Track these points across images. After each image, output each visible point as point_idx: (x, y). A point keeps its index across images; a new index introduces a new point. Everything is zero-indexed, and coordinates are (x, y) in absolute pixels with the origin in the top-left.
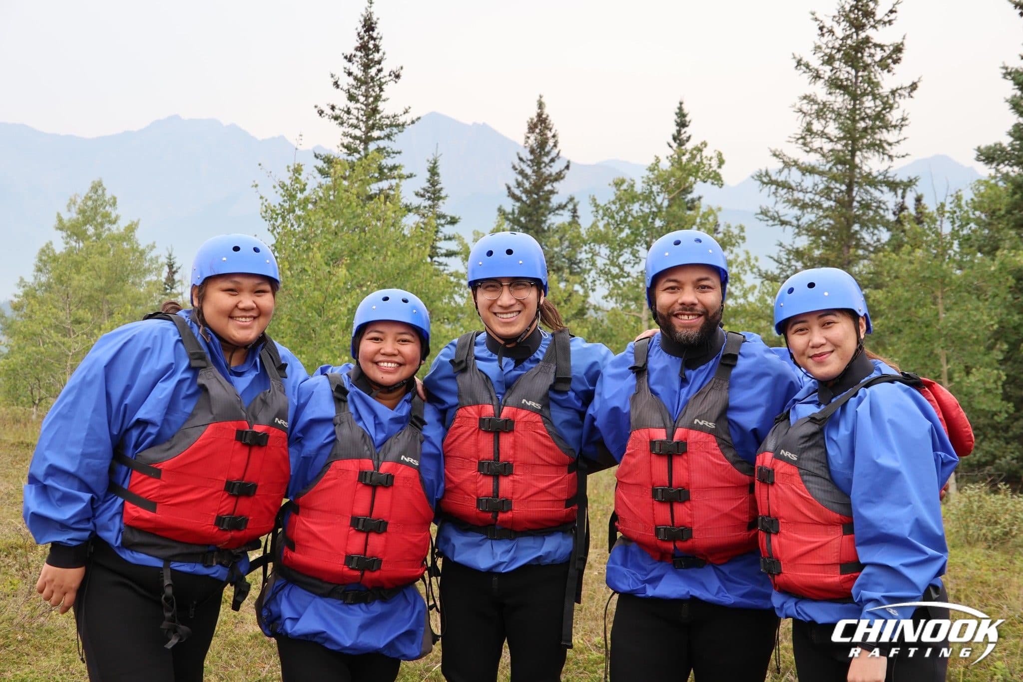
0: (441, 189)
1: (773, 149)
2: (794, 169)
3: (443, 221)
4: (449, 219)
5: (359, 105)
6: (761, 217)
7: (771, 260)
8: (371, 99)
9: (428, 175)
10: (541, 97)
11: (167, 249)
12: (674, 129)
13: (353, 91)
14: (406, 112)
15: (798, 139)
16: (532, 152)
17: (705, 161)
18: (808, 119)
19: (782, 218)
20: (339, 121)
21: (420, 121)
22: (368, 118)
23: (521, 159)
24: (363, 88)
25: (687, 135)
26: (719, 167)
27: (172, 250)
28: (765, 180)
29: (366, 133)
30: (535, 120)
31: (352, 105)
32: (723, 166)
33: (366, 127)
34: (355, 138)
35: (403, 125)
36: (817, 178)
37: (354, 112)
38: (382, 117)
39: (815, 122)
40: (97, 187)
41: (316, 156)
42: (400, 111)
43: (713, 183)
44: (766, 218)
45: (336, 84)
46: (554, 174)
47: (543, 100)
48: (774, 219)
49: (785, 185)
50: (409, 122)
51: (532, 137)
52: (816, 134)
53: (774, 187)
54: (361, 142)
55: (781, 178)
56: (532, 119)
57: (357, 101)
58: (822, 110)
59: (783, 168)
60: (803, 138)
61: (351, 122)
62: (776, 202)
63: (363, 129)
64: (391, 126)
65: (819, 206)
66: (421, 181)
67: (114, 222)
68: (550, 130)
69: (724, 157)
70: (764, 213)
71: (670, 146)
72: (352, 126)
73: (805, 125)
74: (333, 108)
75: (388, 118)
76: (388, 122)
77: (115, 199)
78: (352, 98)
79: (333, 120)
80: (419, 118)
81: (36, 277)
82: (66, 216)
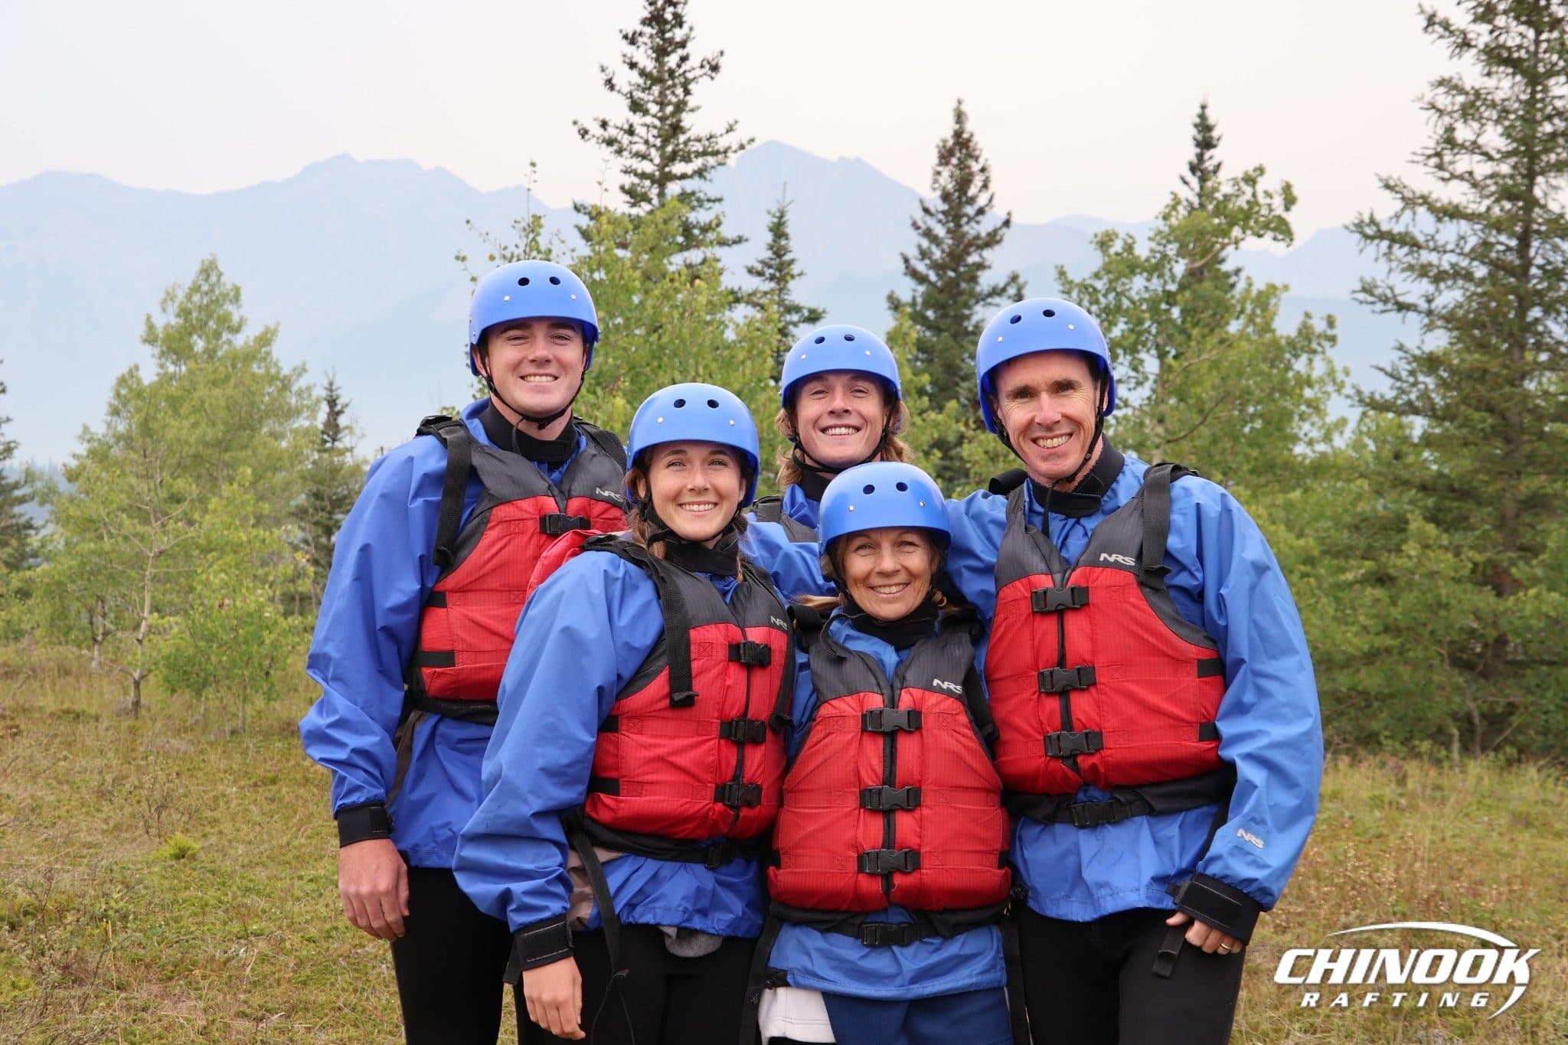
0: (792, 262)
1: (1384, 176)
2: (1422, 210)
3: (795, 317)
4: (806, 313)
5: (648, 120)
6: (1362, 296)
7: (1381, 374)
8: (669, 109)
9: (769, 237)
10: (960, 102)
11: (326, 373)
12: (1191, 152)
13: (638, 94)
14: (730, 130)
15: (1429, 157)
16: (946, 197)
17: (1262, 199)
18: (1447, 120)
19: (1401, 299)
20: (616, 147)
21: (754, 145)
22: (666, 141)
23: (926, 211)
24: (656, 90)
25: (1215, 162)
26: (1287, 209)
27: (334, 375)
28: (1370, 231)
29: (661, 167)
30: (951, 142)
31: (637, 119)
32: (1294, 208)
33: (662, 157)
34: (643, 176)
35: (725, 152)
36: (1464, 226)
37: (641, 131)
38: (689, 140)
39: (1459, 126)
40: (208, 270)
41: (577, 208)
42: (719, 128)
43: (1275, 239)
44: (1370, 299)
45: (610, 84)
46: (983, 234)
47: (964, 108)
48: (1385, 300)
49: (1405, 240)
50: (735, 146)
51: (946, 172)
52: (1462, 146)
53: (1385, 244)
54: (653, 182)
55: (1398, 228)
56: (945, 141)
57: (646, 112)
58: (1472, 104)
59: (1403, 209)
60: (1438, 155)
61: (635, 148)
62: (1390, 270)
63: (657, 160)
64: (704, 153)
65: (1468, 276)
66: (758, 248)
67: (236, 330)
68: (977, 159)
69: (1296, 191)
70: (1367, 289)
71: (1186, 183)
72: (637, 155)
73: (1441, 131)
74: (604, 125)
75: (699, 140)
76: (698, 147)
77: (237, 290)
78: (636, 106)
79: (604, 146)
80: (752, 140)
81: (109, 425)
82: (160, 321)
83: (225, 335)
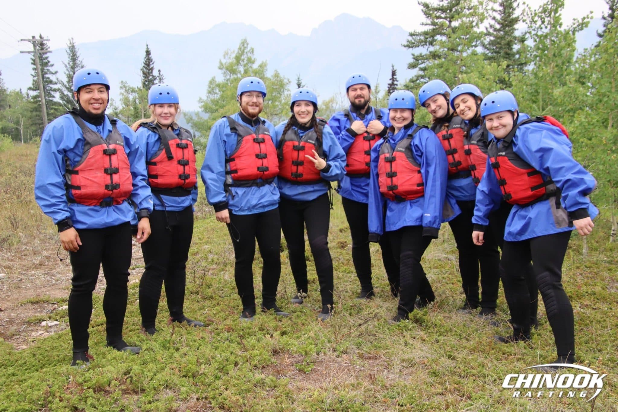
27: (299, 75)
40: (244, 43)
67: (253, 63)
77: (253, 49)
81: (208, 97)
82: (224, 61)
83: (250, 65)
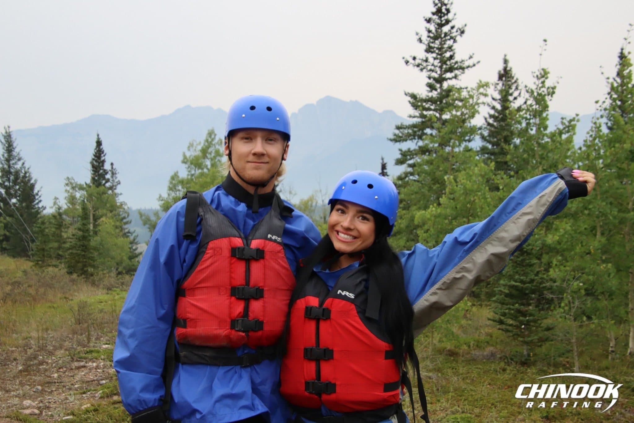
5: (434, 55)
8: (444, 50)
10: (505, 56)
14: (471, 57)
16: (501, 93)
20: (420, 67)
21: (479, 64)
23: (493, 99)
24: (437, 42)
29: (441, 75)
30: (502, 72)
31: (431, 56)
33: (441, 71)
34: (435, 79)
35: (467, 68)
37: (431, 60)
38: (455, 62)
40: (211, 133)
41: (406, 94)
42: (466, 57)
45: (420, 40)
47: (507, 58)
50: (471, 65)
51: (501, 83)
54: (437, 81)
56: (500, 71)
57: (432, 52)
61: (429, 68)
63: (439, 72)
64: (457, 69)
68: (513, 78)
71: (615, 80)
72: (431, 70)
74: (414, 58)
75: (458, 62)
76: (456, 65)
78: (429, 50)
79: (416, 67)
80: (479, 62)
81: (169, 195)
82: (188, 154)
83: (218, 158)
